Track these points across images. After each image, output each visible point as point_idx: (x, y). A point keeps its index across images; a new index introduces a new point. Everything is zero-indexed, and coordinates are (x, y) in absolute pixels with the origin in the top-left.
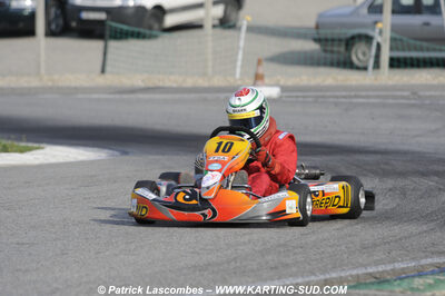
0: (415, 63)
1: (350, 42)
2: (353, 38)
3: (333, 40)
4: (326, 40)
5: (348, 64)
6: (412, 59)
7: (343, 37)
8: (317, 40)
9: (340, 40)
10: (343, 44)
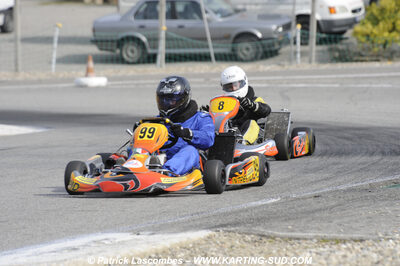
0: (178, 58)
1: (121, 43)
2: (123, 39)
3: (107, 41)
4: (102, 41)
5: (120, 60)
6: (175, 55)
7: (114, 38)
8: (95, 42)
9: (112, 41)
10: (115, 44)
